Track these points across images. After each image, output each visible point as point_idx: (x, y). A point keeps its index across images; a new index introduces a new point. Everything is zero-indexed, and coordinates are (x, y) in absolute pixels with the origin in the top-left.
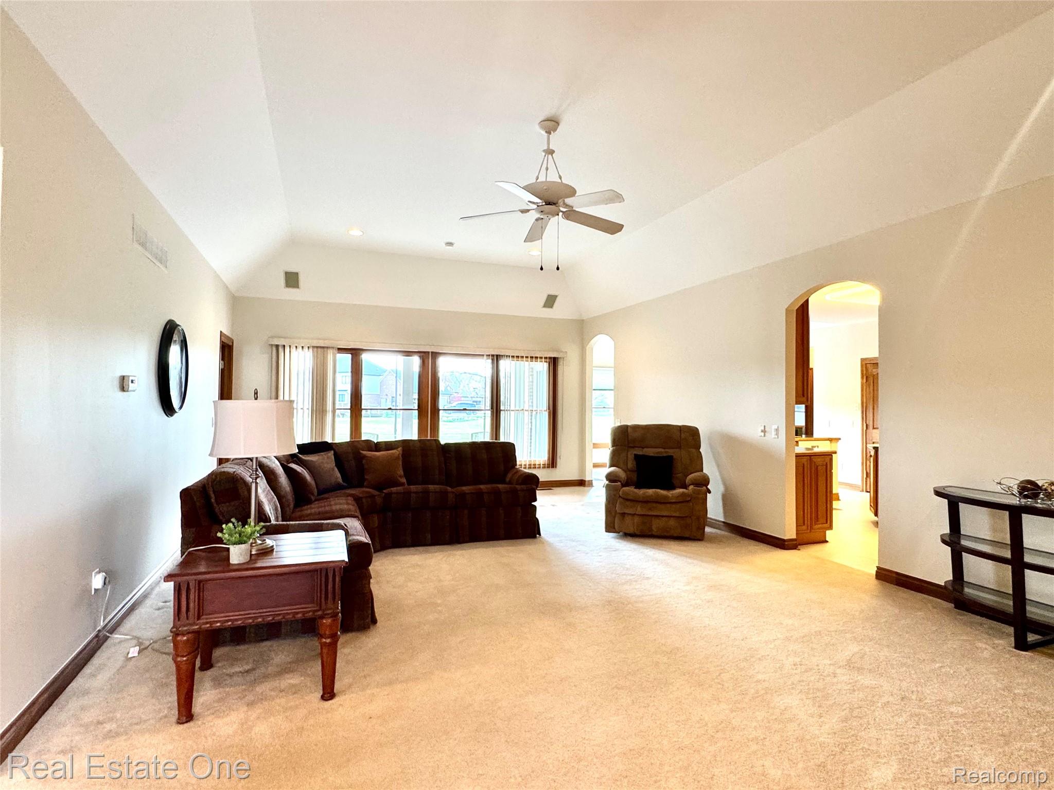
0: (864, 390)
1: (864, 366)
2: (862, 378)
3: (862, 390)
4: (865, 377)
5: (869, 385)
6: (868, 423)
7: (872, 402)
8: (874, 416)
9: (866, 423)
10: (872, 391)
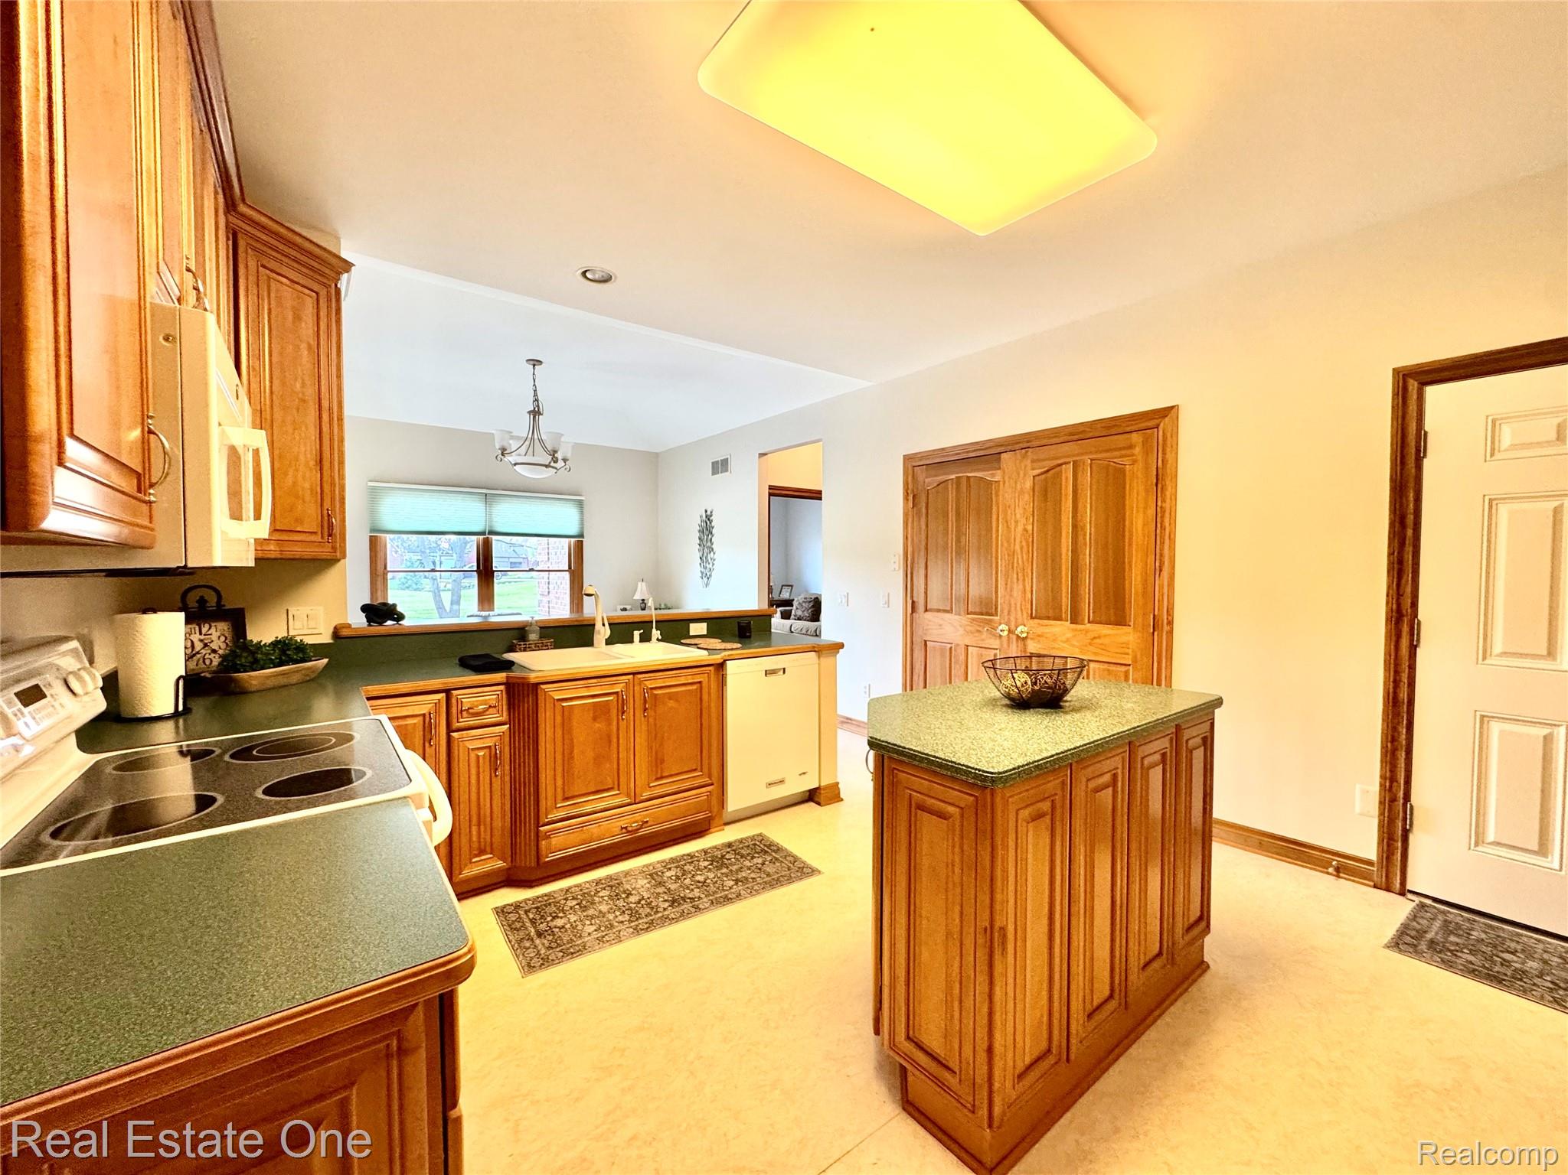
0: (910, 525)
1: (910, 471)
2: (906, 498)
3: (906, 523)
4: (911, 498)
5: (919, 514)
6: (915, 599)
7: (923, 553)
8: (926, 584)
9: (912, 597)
10: (924, 527)
